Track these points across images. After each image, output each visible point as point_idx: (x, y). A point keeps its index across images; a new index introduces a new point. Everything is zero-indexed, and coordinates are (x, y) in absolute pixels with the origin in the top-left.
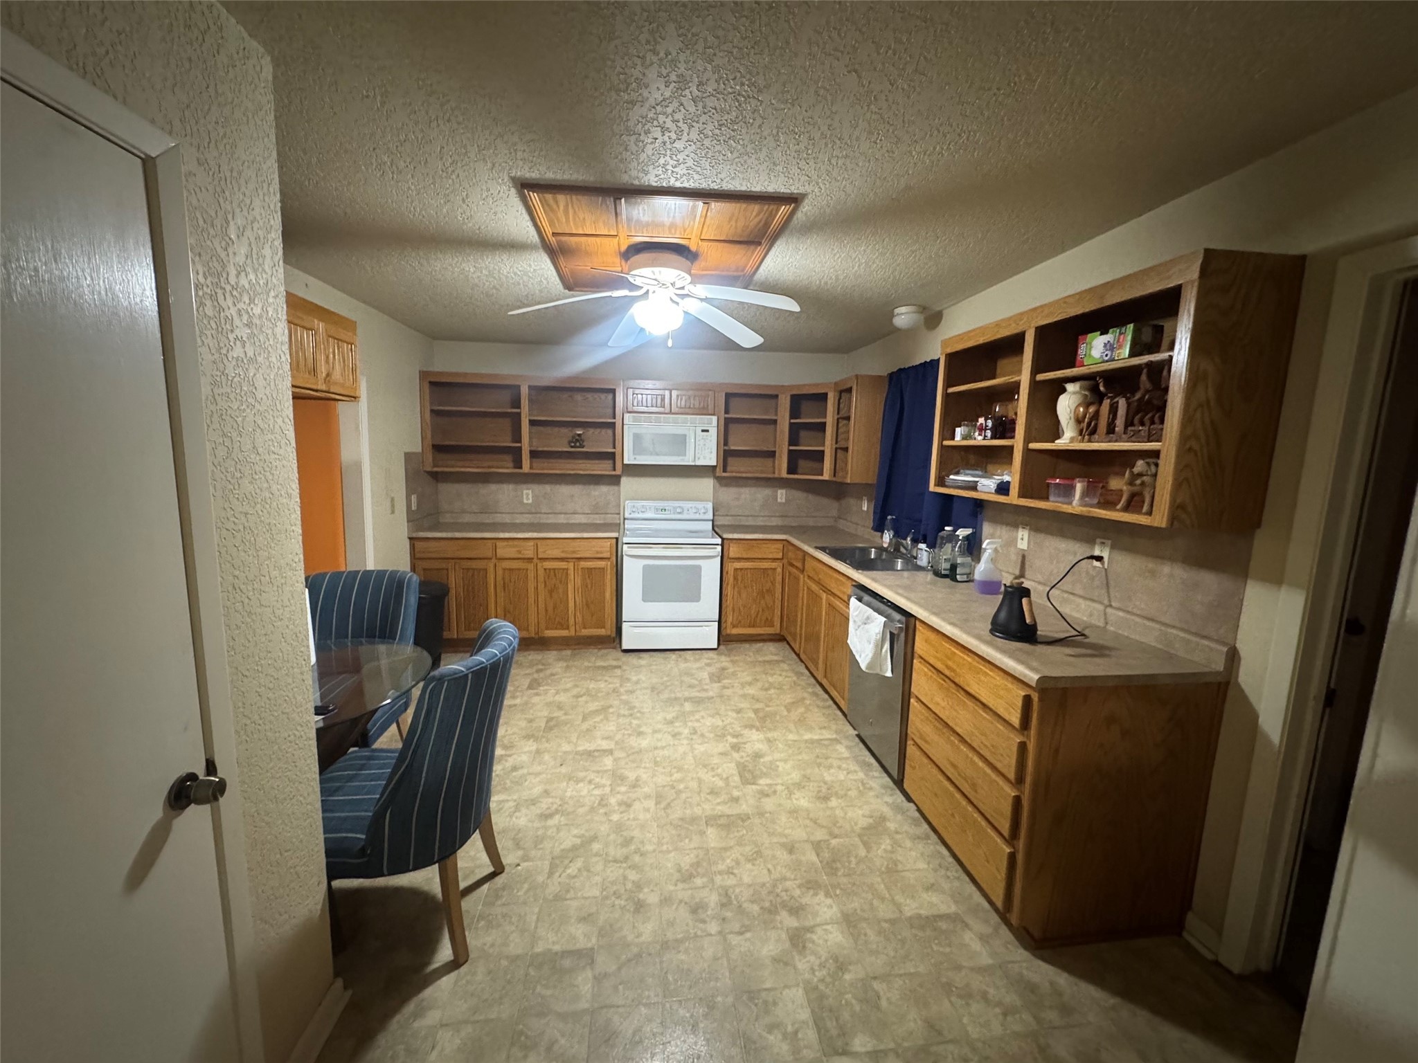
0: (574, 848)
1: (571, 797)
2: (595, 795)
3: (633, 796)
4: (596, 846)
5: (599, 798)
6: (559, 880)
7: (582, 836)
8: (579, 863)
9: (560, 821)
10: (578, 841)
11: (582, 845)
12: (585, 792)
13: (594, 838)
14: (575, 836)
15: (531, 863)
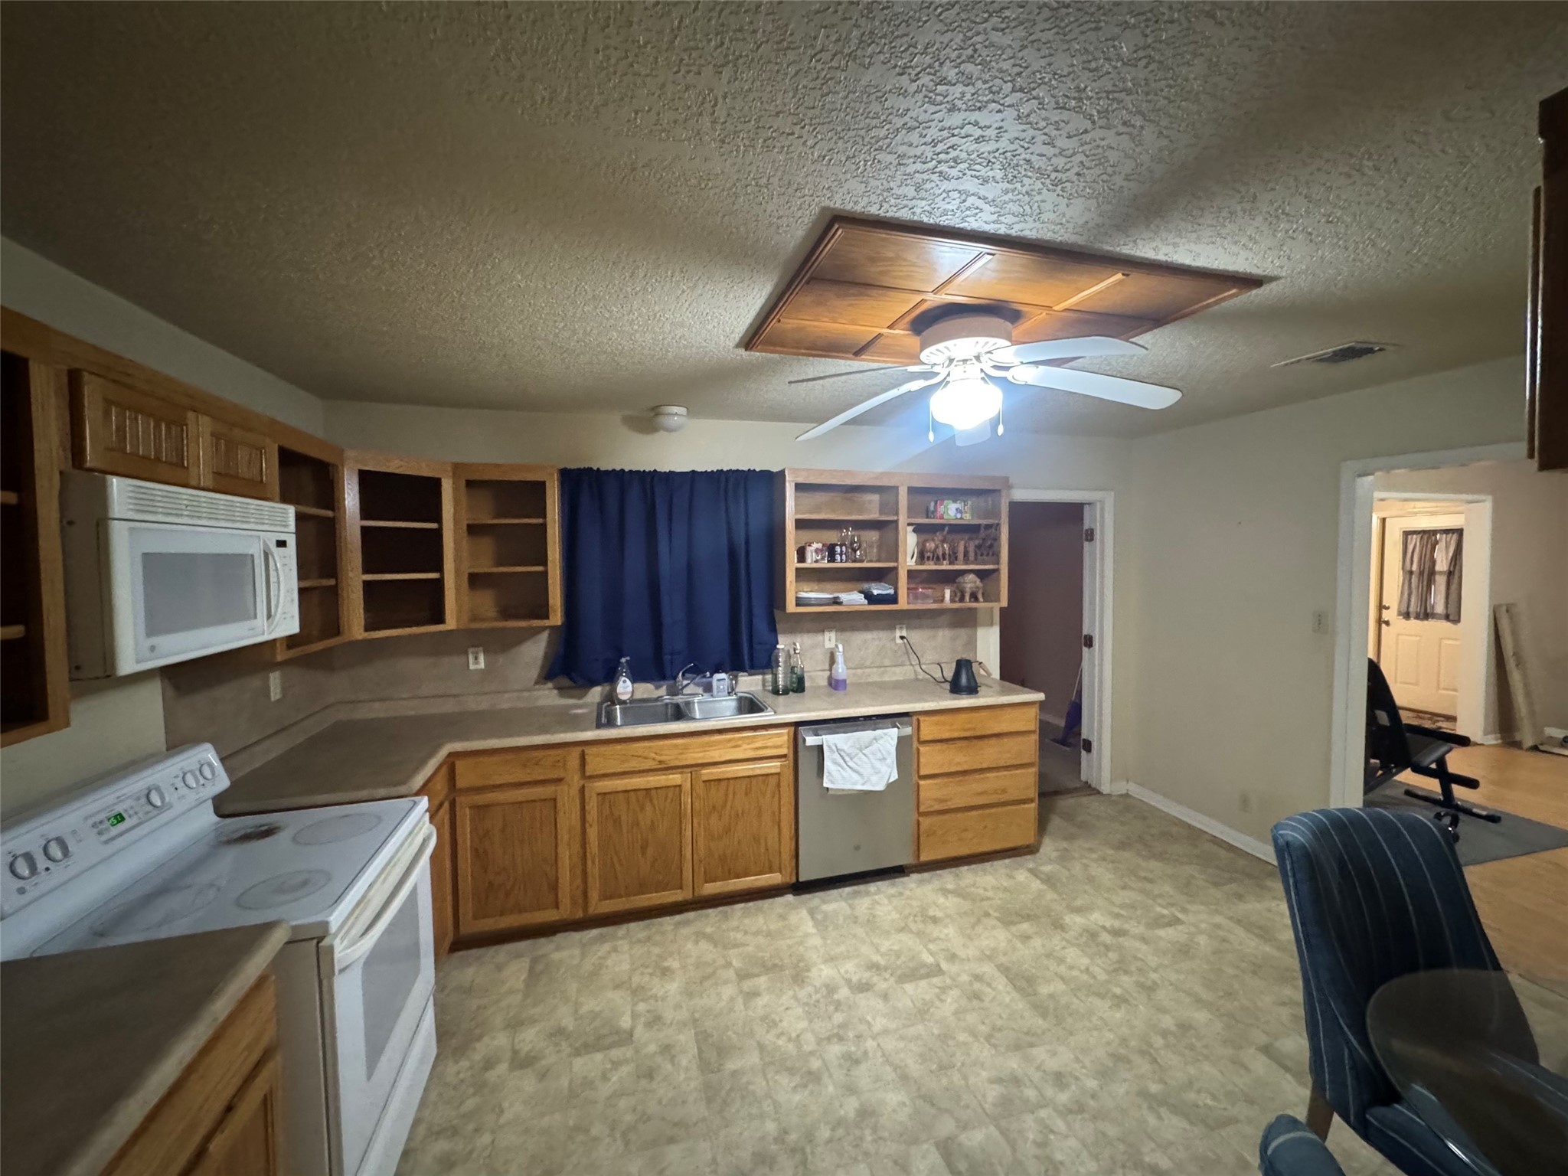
0: (1176, 1110)
1: (1096, 1158)
2: (1068, 1125)
3: (1036, 1076)
4: (1154, 1088)
5: (1070, 1117)
6: (1229, 1107)
7: (1150, 1108)
8: (1191, 1096)
9: (1153, 1150)
10: (1163, 1111)
11: (1163, 1102)
12: (1072, 1142)
13: (1144, 1094)
14: (1160, 1118)
15: (1246, 1155)
